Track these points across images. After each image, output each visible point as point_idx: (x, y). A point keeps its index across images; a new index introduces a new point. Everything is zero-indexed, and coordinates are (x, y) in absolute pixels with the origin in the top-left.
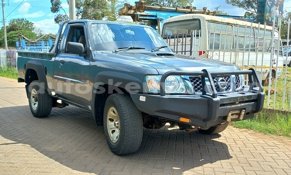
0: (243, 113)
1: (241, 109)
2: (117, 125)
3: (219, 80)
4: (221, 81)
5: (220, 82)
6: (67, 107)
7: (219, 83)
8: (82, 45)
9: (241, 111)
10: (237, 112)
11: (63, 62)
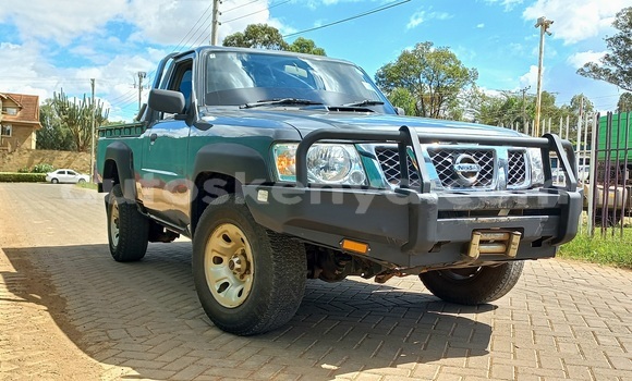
0: (516, 239)
1: (510, 230)
2: (237, 266)
3: (459, 160)
4: (463, 161)
5: (461, 165)
6: (176, 240)
7: (456, 167)
8: (181, 95)
9: (511, 235)
10: (499, 236)
11: (154, 138)
